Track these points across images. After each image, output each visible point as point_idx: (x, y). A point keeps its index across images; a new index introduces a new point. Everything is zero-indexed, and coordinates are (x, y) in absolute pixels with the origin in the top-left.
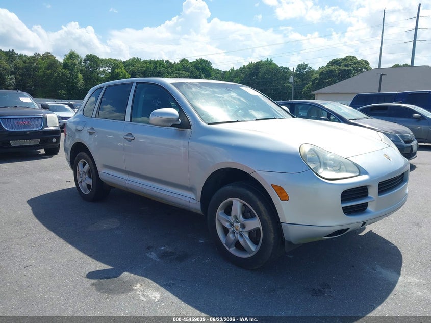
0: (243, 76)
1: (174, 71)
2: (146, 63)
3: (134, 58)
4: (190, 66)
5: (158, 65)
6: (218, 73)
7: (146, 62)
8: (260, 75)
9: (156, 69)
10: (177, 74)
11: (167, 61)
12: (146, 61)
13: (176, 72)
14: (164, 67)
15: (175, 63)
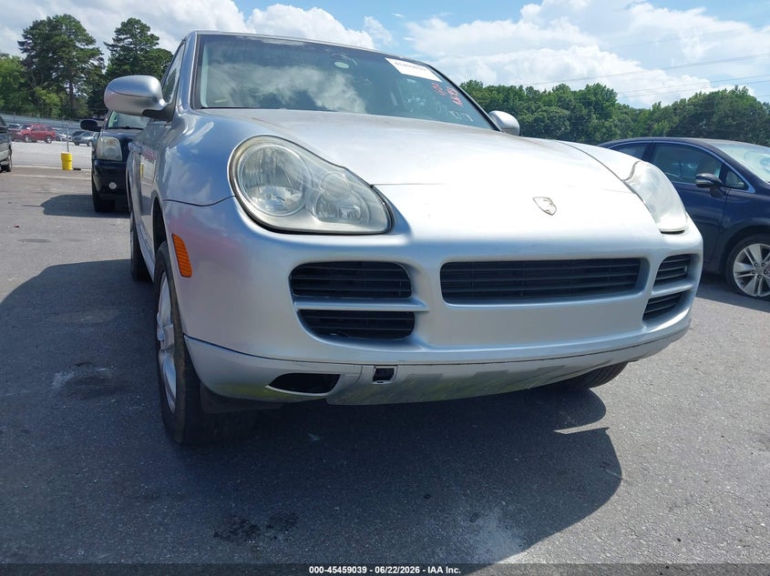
0: (676, 119)
1: (539, 107)
2: (491, 91)
3: (471, 81)
4: (572, 98)
5: (512, 96)
6: (626, 113)
7: (490, 89)
8: (715, 119)
9: (507, 102)
10: (545, 111)
11: (530, 89)
12: (493, 86)
13: (544, 108)
14: (521, 98)
15: (545, 92)
